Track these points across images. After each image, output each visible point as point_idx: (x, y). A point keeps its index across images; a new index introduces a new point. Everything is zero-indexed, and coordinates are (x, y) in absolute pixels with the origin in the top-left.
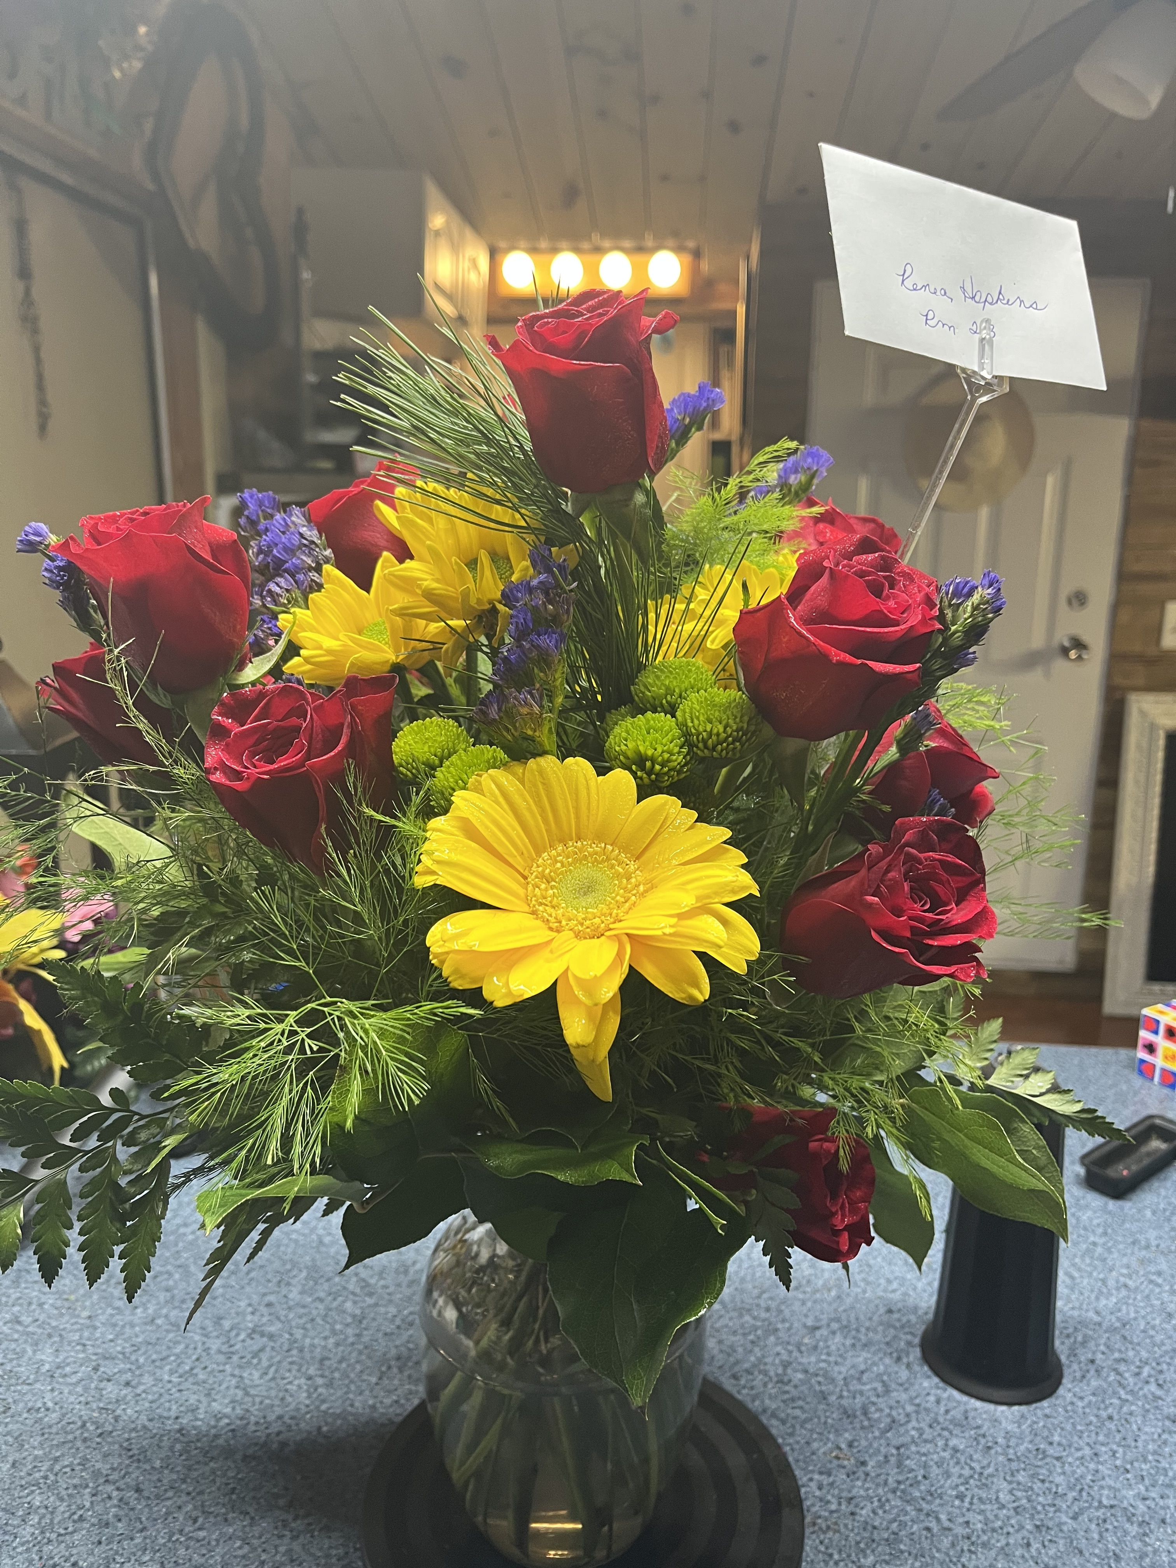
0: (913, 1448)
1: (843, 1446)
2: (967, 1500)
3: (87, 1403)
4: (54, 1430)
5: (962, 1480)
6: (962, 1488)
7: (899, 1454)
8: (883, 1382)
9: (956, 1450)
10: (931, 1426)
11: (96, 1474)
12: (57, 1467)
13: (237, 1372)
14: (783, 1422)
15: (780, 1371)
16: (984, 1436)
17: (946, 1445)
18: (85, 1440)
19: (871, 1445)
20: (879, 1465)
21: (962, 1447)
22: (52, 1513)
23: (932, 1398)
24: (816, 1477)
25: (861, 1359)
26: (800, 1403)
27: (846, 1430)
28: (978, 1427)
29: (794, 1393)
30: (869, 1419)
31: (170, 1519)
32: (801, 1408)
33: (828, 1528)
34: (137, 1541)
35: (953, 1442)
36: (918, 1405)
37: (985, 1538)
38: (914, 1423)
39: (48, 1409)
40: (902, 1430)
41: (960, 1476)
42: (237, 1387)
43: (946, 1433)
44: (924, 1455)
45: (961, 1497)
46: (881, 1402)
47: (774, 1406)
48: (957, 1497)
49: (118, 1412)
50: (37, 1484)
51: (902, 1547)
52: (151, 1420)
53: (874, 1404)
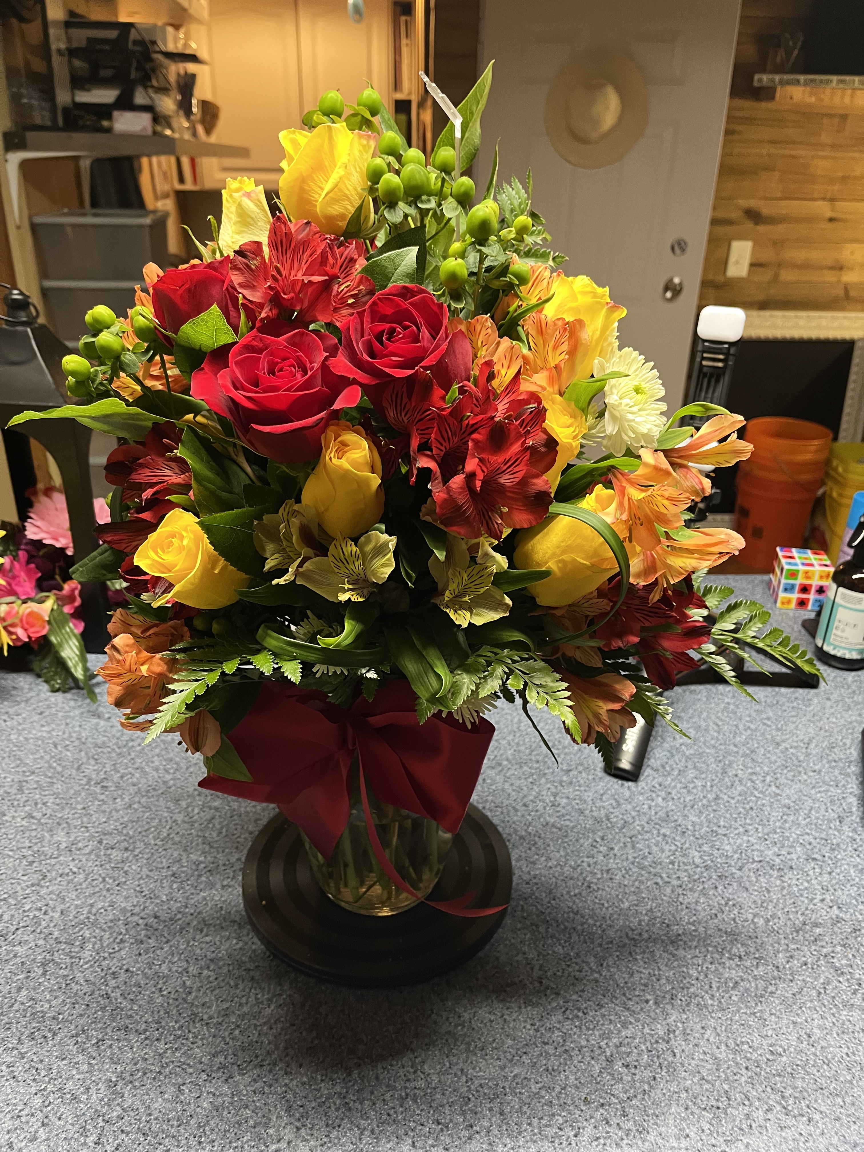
0: (640, 837)
1: (598, 840)
2: (676, 864)
3: (101, 866)
4: (84, 886)
5: (671, 853)
6: (672, 858)
7: (632, 841)
8: (615, 799)
9: (665, 836)
10: (648, 823)
11: (124, 910)
12: (94, 911)
13: (200, 834)
14: (560, 830)
15: (552, 799)
16: (680, 825)
17: (659, 833)
18: (108, 890)
19: (614, 837)
20: (621, 848)
21: (668, 833)
22: (101, 940)
23: (646, 806)
24: (585, 859)
25: (600, 787)
26: (568, 817)
27: (598, 831)
28: (676, 821)
29: (563, 811)
30: (611, 823)
31: (184, 932)
32: (569, 820)
33: (598, 888)
34: (166, 949)
35: (663, 831)
36: (639, 811)
37: (690, 886)
38: (638, 822)
39: (75, 873)
40: (632, 827)
41: (670, 850)
42: (204, 843)
43: (657, 826)
44: (647, 840)
45: (672, 863)
46: (617, 812)
47: (552, 821)
48: (670, 863)
49: (126, 868)
50: (84, 923)
51: (643, 895)
52: (151, 871)
53: (612, 813)
